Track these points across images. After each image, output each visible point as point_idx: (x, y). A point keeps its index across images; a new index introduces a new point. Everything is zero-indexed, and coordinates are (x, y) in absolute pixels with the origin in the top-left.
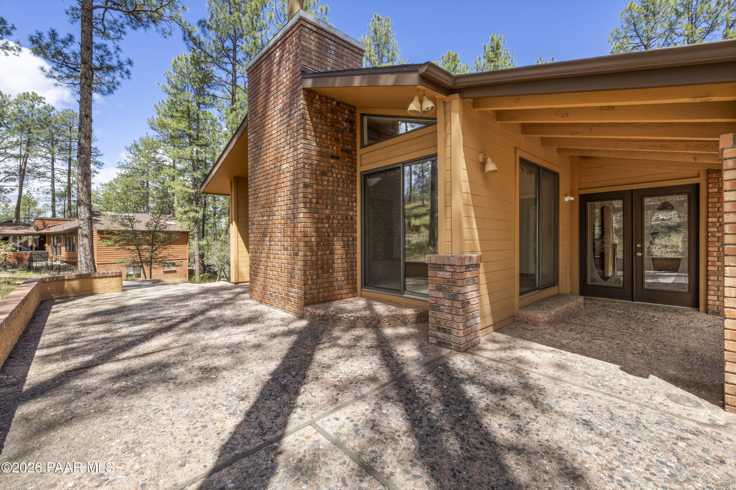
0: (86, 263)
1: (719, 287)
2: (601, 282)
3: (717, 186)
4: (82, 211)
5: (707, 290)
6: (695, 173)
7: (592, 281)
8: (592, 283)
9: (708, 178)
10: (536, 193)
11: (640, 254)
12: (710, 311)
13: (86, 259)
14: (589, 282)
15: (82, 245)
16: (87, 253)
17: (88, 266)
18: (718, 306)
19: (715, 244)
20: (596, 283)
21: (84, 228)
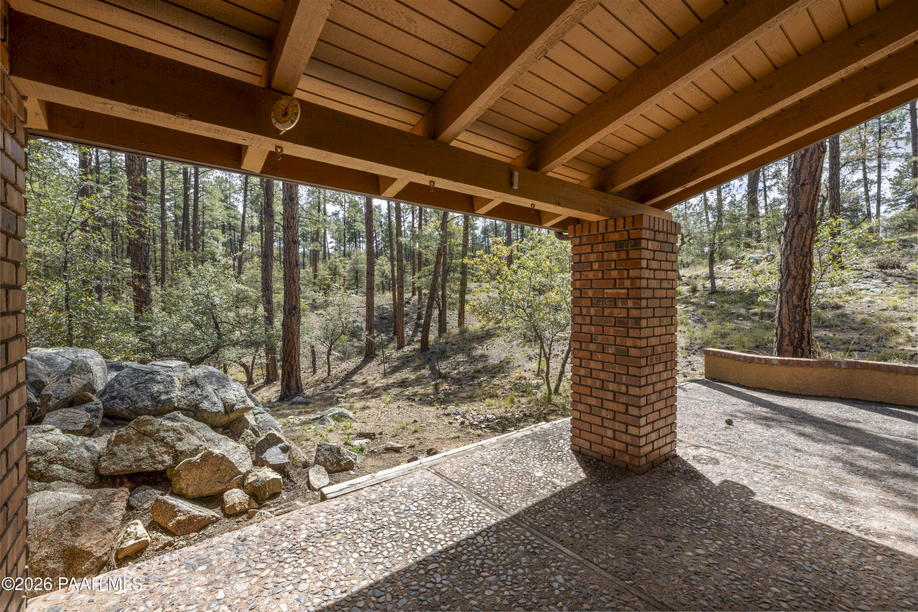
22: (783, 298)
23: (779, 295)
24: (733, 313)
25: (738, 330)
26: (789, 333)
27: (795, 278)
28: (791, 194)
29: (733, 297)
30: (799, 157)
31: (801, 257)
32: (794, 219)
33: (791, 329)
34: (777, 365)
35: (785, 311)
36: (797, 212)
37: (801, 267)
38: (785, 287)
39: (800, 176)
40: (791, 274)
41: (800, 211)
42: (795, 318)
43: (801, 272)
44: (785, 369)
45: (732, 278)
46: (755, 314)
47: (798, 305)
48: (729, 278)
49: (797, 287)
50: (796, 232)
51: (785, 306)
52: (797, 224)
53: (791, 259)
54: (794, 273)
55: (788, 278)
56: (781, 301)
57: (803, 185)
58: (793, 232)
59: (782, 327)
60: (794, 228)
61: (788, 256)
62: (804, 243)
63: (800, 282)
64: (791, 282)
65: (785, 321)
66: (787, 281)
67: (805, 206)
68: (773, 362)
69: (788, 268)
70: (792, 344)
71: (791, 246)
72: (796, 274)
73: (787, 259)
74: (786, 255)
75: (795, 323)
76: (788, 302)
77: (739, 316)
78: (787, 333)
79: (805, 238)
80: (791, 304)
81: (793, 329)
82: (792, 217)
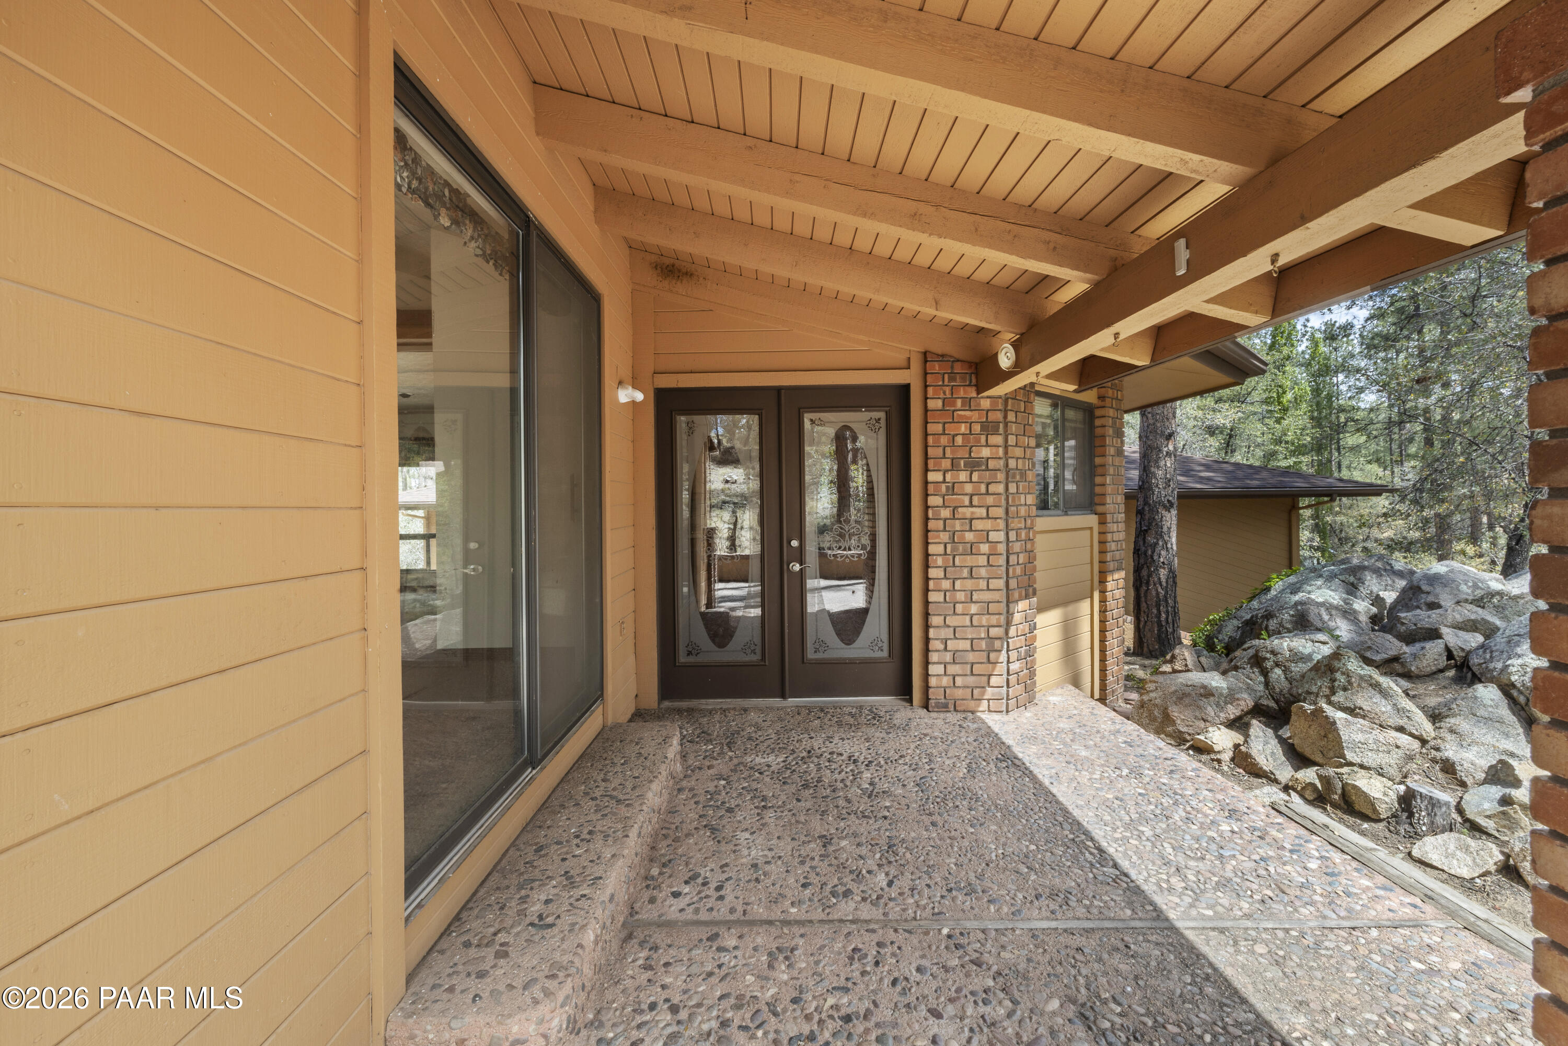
1: (946, 640)
2: (712, 654)
3: (942, 396)
5: (926, 651)
6: (900, 358)
7: (689, 653)
8: (691, 659)
9: (926, 374)
10: (514, 371)
11: (797, 567)
12: (932, 703)
14: (683, 658)
18: (945, 688)
19: (938, 537)
20: (700, 659)
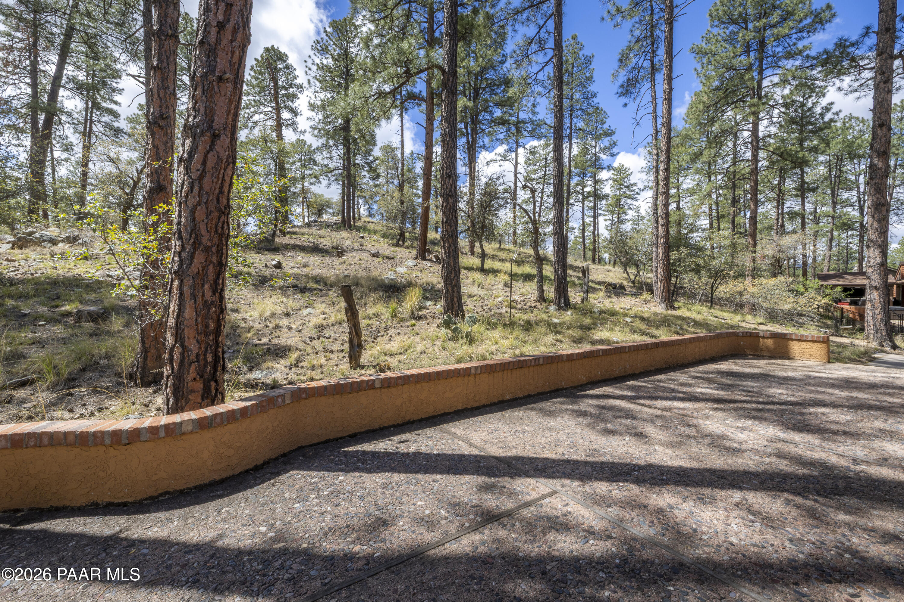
0: (874, 324)
4: (871, 255)
13: (874, 319)
15: (870, 301)
16: (877, 312)
17: (877, 330)
21: (873, 277)
22: (186, 288)
23: (176, 283)
24: (25, 315)
25: (39, 343)
26: (198, 355)
27: (207, 250)
28: (200, 88)
29: (21, 287)
30: (214, 23)
31: (217, 214)
32: (206, 138)
33: (200, 348)
34: (191, 432)
35: (189, 313)
36: (211, 127)
37: (216, 231)
38: (188, 268)
39: (215, 60)
40: (200, 243)
41: (215, 125)
42: (207, 326)
43: (216, 240)
44: (207, 435)
45: (15, 261)
46: (68, 314)
47: (213, 302)
48: (7, 260)
49: (211, 268)
50: (210, 163)
51: (189, 304)
52: (211, 149)
53: (200, 214)
54: (205, 241)
55: (195, 250)
56: (181, 294)
57: (220, 79)
58: (204, 163)
59: (182, 346)
60: (206, 156)
61: (195, 208)
62: (221, 188)
63: (215, 260)
64: (199, 258)
65: (189, 333)
66: (192, 257)
67: (223, 121)
68: (184, 429)
69: (194, 230)
70: (201, 377)
71: (201, 188)
72: (209, 244)
73: (193, 212)
74: (190, 204)
75: (207, 335)
76: (194, 297)
77: (38, 317)
78: (193, 357)
79: (223, 179)
80: (200, 300)
81: (203, 346)
82: (202, 133)
